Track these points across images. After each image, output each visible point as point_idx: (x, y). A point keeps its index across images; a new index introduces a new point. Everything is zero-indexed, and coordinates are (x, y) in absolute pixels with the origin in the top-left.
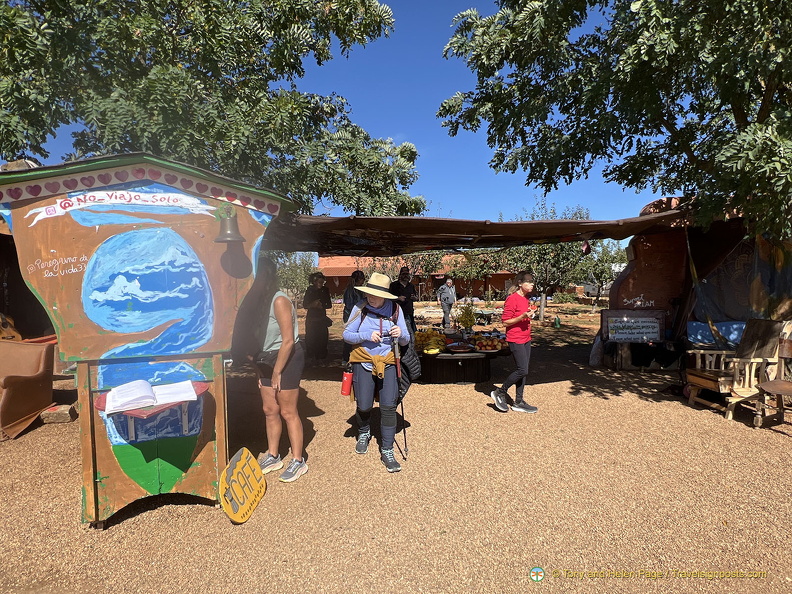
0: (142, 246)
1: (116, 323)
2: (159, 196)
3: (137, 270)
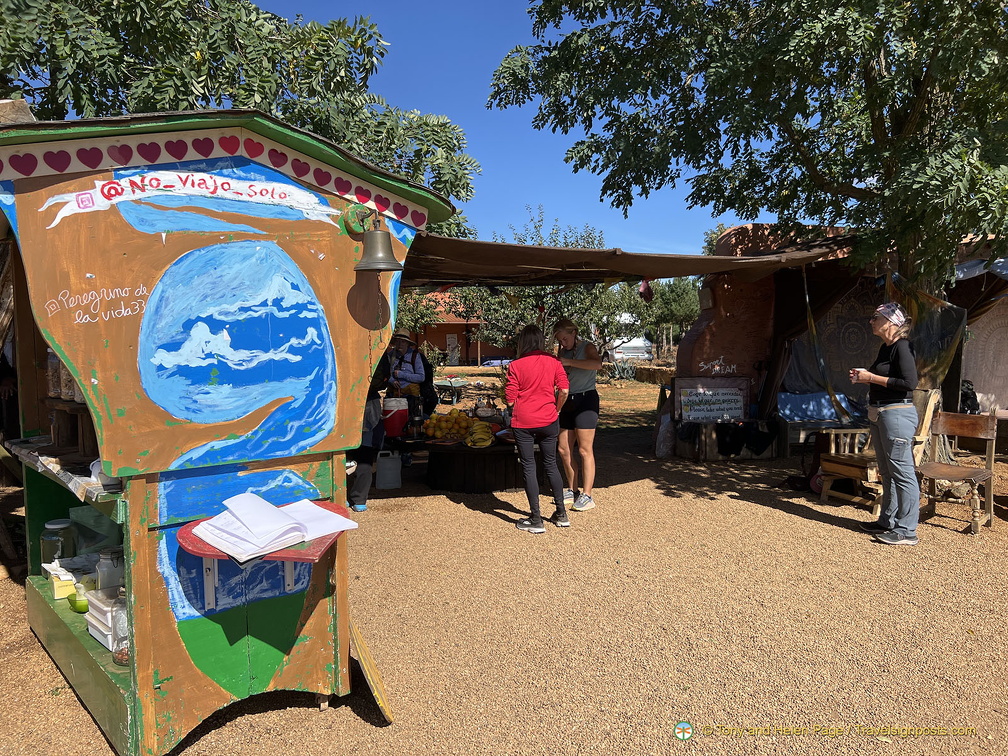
0: (232, 272)
1: (193, 406)
2: (259, 186)
3: (227, 314)
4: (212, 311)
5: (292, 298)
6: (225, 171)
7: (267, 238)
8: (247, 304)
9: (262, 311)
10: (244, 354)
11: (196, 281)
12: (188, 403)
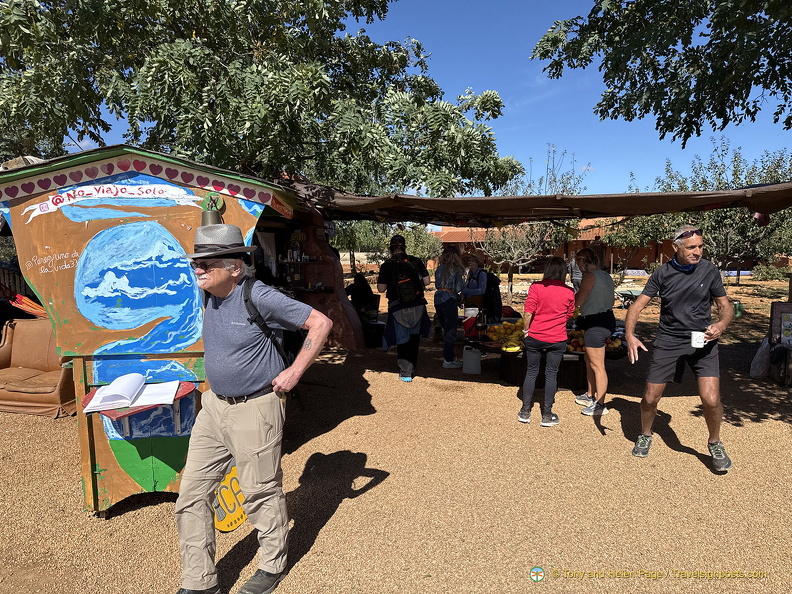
0: (129, 241)
1: (107, 320)
2: (145, 188)
3: (126, 266)
4: (117, 264)
5: (168, 255)
6: (123, 182)
7: (150, 219)
8: (139, 260)
9: (149, 263)
10: (137, 290)
11: (107, 248)
12: (104, 317)
